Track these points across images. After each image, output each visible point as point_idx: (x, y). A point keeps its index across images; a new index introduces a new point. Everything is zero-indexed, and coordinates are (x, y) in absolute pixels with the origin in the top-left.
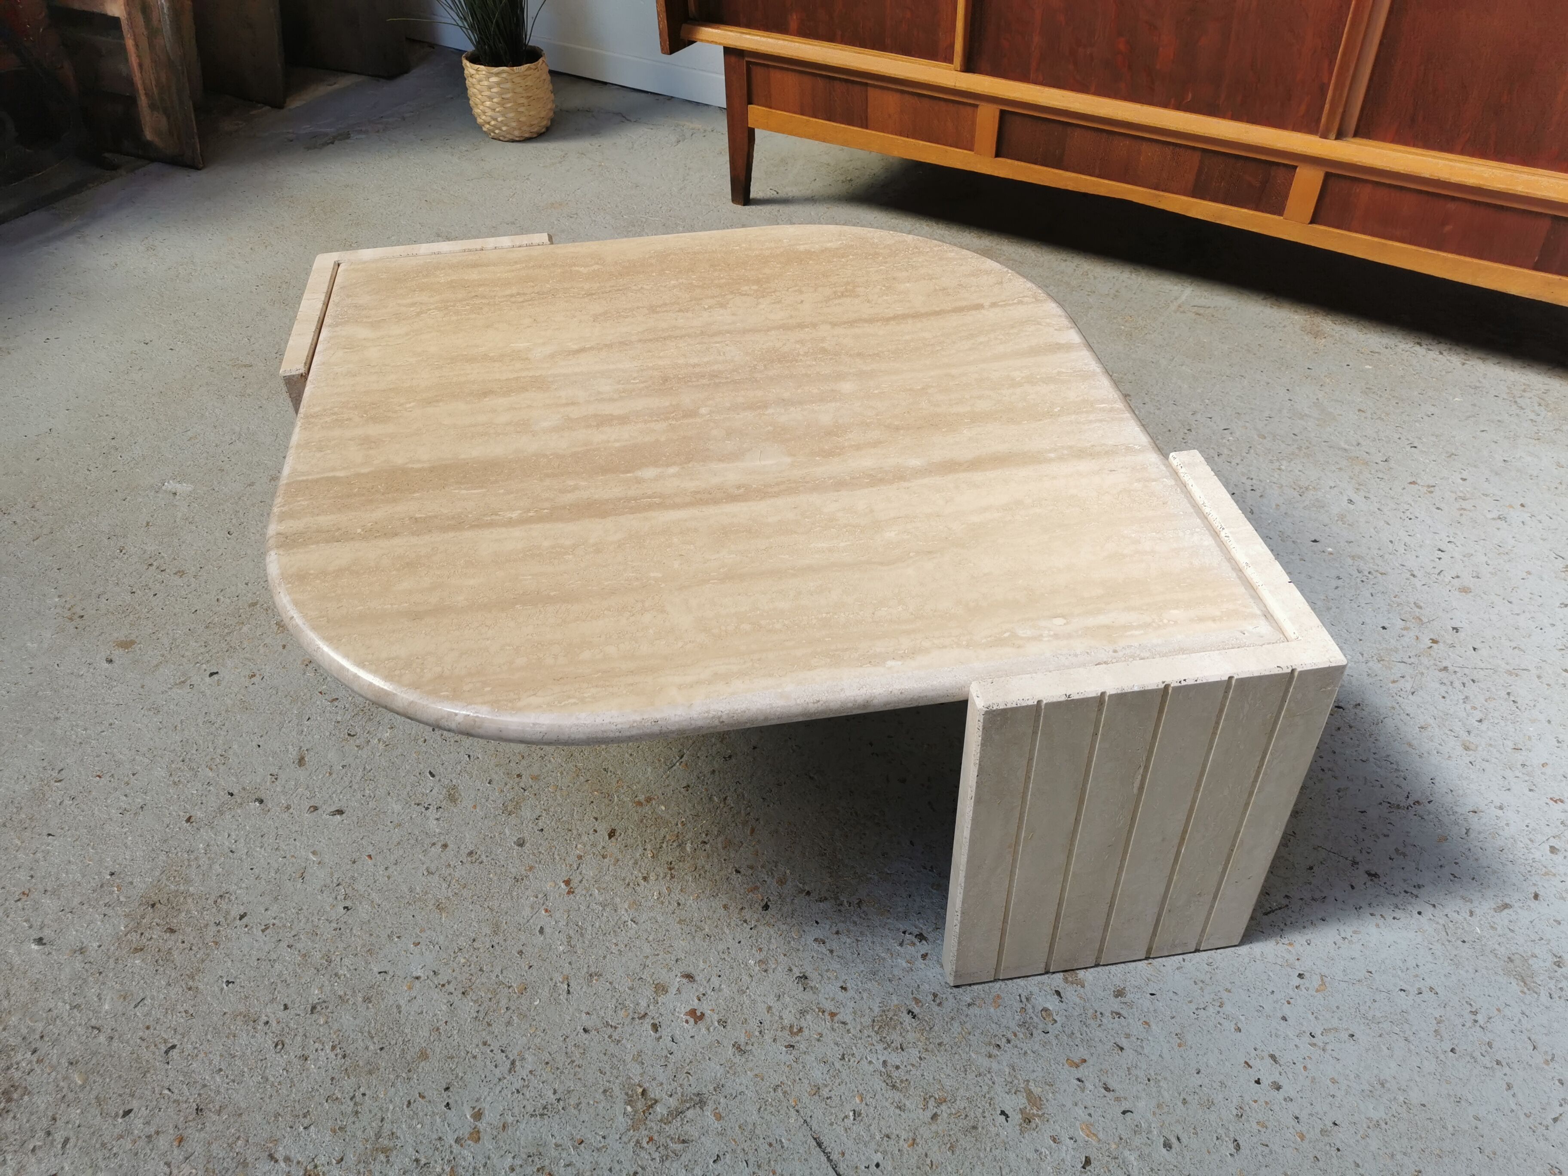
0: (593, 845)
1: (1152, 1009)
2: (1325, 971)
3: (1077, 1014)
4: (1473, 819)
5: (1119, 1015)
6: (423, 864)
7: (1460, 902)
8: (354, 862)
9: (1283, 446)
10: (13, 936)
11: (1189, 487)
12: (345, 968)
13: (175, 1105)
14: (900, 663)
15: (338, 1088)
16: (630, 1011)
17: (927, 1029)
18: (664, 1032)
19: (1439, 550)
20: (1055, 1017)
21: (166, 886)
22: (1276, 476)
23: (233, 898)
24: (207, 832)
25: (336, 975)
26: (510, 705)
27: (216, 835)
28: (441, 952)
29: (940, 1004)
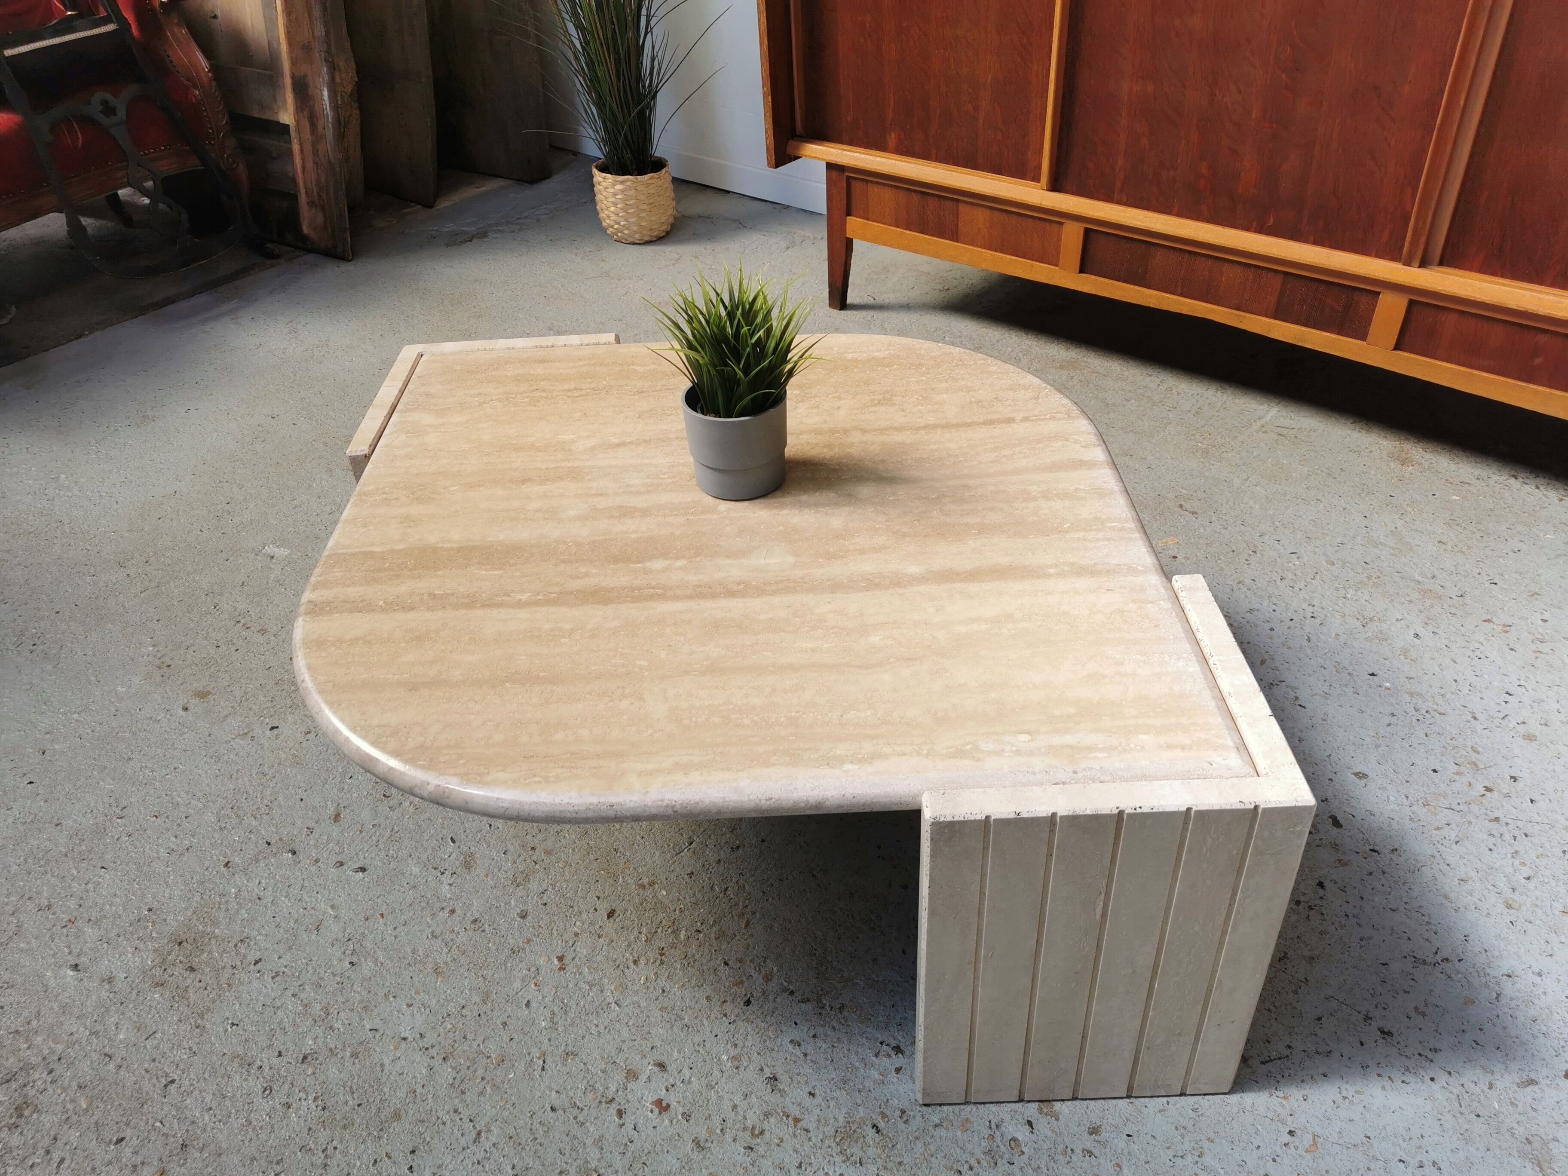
0: (592, 924)
1: (1126, 1151)
2: (1318, 1130)
3: (1046, 1147)
4: (1507, 984)
5: (1091, 1154)
6: (429, 927)
7: (1479, 1072)
8: (367, 919)
9: (1352, 574)
10: (53, 960)
11: (1187, 611)
12: (340, 1022)
13: (163, 1138)
14: (857, 767)
15: (313, 1139)
16: (599, 1094)
17: (890, 1145)
18: (629, 1119)
19: (1507, 693)
20: (1024, 1149)
21: (195, 925)
22: (1340, 604)
23: (252, 943)
24: (241, 878)
25: (331, 1028)
26: (478, 778)
27: (248, 881)
28: (430, 1015)
29: (906, 1122)
